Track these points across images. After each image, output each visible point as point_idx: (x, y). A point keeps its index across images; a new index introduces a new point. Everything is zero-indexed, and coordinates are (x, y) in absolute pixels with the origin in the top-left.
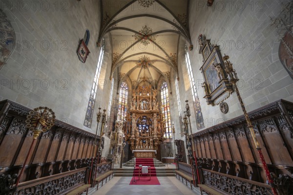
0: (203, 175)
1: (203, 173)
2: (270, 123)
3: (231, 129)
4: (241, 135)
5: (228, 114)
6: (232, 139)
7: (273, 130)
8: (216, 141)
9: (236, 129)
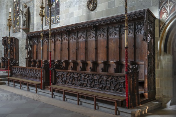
0: (55, 76)
1: (55, 73)
2: (130, 27)
3: (95, 29)
4: (102, 36)
5: (94, 12)
6: (92, 40)
7: (130, 33)
8: (71, 41)
9: (99, 30)
